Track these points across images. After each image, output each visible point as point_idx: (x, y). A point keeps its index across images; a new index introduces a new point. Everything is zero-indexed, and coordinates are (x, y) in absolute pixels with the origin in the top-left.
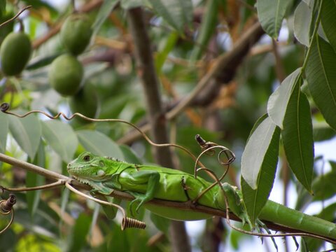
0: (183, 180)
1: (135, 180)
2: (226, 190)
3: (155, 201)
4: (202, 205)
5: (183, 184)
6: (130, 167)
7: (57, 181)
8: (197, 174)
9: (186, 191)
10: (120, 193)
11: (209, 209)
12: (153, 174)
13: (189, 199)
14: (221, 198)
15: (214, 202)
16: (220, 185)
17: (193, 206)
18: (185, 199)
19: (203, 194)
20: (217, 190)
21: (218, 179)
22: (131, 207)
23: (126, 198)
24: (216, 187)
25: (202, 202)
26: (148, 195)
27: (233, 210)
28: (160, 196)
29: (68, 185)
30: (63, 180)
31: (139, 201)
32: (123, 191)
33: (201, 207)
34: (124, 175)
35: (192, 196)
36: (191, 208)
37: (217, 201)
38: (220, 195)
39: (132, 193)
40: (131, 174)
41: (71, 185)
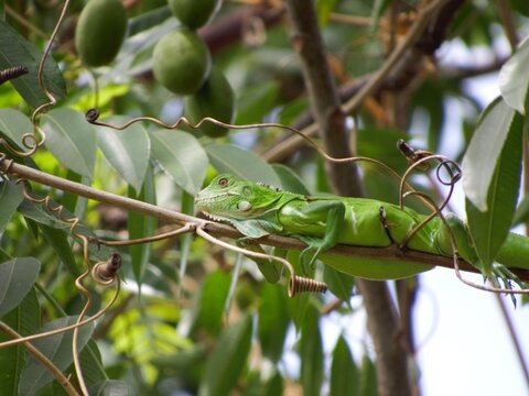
0: (381, 213)
1: (306, 217)
2: (451, 225)
3: (340, 247)
4: (413, 250)
5: (382, 219)
6: (297, 199)
7: (183, 226)
8: (405, 202)
9: (387, 230)
10: (284, 240)
11: (425, 257)
12: (333, 206)
13: (393, 241)
14: (444, 238)
15: (431, 245)
16: (442, 216)
17: (401, 253)
18: (387, 242)
19: (415, 233)
20: (436, 226)
21: (437, 208)
22: (302, 259)
23: (293, 246)
24: (435, 220)
25: (413, 245)
26: (327, 239)
27: (463, 255)
28: (347, 239)
29: (200, 231)
30: (193, 224)
31: (314, 250)
32: (288, 236)
33: (412, 254)
34: (287, 210)
35: (398, 238)
36: (398, 256)
37: (437, 243)
38: (442, 232)
39: (302, 239)
40: (299, 210)
41: (206, 230)
